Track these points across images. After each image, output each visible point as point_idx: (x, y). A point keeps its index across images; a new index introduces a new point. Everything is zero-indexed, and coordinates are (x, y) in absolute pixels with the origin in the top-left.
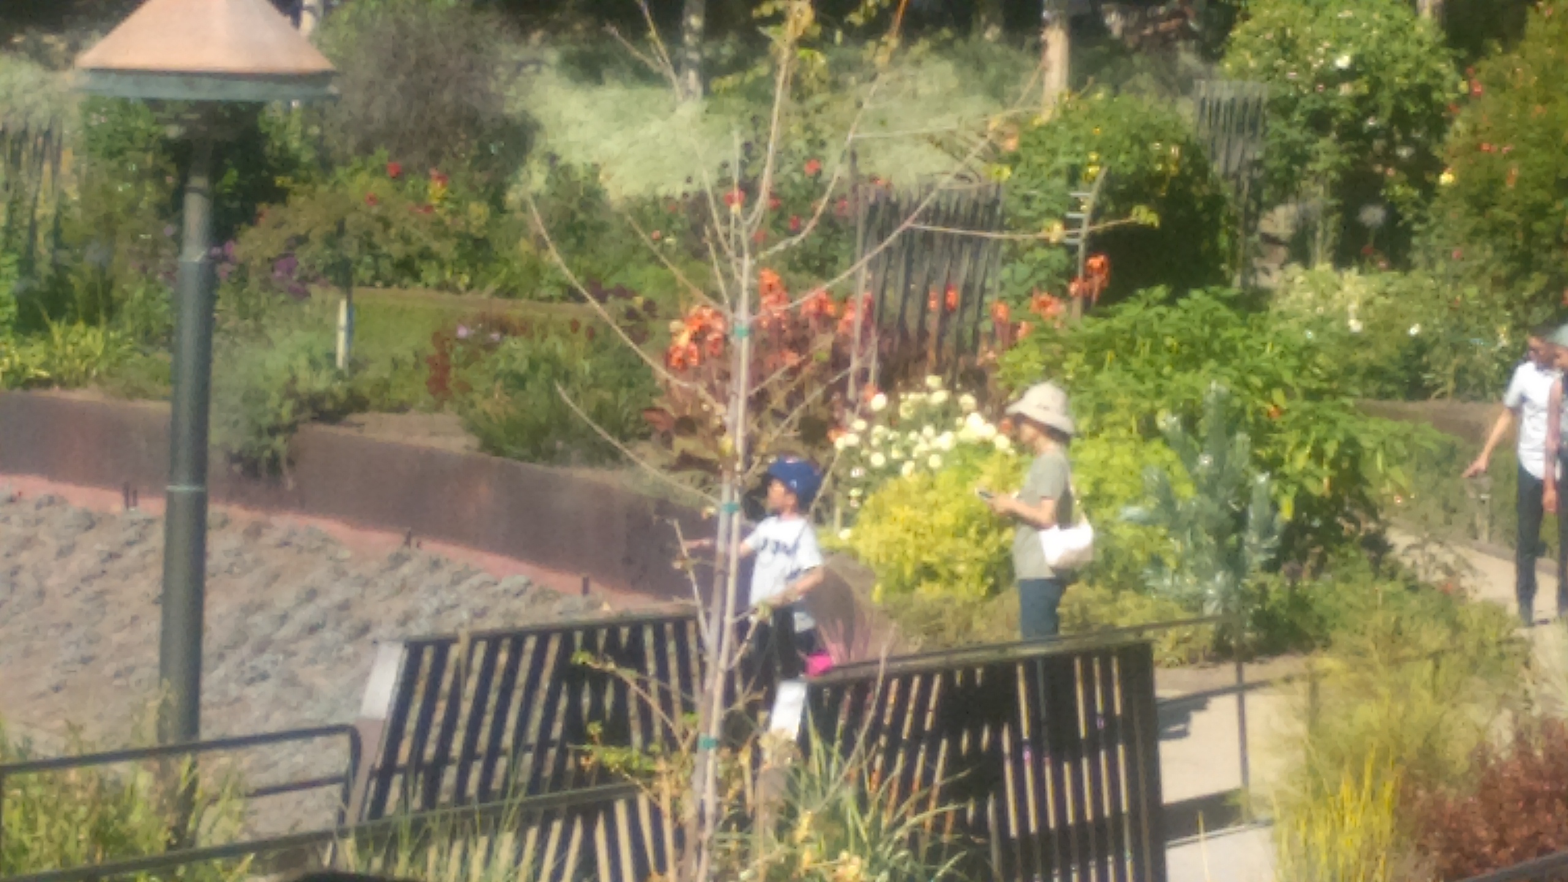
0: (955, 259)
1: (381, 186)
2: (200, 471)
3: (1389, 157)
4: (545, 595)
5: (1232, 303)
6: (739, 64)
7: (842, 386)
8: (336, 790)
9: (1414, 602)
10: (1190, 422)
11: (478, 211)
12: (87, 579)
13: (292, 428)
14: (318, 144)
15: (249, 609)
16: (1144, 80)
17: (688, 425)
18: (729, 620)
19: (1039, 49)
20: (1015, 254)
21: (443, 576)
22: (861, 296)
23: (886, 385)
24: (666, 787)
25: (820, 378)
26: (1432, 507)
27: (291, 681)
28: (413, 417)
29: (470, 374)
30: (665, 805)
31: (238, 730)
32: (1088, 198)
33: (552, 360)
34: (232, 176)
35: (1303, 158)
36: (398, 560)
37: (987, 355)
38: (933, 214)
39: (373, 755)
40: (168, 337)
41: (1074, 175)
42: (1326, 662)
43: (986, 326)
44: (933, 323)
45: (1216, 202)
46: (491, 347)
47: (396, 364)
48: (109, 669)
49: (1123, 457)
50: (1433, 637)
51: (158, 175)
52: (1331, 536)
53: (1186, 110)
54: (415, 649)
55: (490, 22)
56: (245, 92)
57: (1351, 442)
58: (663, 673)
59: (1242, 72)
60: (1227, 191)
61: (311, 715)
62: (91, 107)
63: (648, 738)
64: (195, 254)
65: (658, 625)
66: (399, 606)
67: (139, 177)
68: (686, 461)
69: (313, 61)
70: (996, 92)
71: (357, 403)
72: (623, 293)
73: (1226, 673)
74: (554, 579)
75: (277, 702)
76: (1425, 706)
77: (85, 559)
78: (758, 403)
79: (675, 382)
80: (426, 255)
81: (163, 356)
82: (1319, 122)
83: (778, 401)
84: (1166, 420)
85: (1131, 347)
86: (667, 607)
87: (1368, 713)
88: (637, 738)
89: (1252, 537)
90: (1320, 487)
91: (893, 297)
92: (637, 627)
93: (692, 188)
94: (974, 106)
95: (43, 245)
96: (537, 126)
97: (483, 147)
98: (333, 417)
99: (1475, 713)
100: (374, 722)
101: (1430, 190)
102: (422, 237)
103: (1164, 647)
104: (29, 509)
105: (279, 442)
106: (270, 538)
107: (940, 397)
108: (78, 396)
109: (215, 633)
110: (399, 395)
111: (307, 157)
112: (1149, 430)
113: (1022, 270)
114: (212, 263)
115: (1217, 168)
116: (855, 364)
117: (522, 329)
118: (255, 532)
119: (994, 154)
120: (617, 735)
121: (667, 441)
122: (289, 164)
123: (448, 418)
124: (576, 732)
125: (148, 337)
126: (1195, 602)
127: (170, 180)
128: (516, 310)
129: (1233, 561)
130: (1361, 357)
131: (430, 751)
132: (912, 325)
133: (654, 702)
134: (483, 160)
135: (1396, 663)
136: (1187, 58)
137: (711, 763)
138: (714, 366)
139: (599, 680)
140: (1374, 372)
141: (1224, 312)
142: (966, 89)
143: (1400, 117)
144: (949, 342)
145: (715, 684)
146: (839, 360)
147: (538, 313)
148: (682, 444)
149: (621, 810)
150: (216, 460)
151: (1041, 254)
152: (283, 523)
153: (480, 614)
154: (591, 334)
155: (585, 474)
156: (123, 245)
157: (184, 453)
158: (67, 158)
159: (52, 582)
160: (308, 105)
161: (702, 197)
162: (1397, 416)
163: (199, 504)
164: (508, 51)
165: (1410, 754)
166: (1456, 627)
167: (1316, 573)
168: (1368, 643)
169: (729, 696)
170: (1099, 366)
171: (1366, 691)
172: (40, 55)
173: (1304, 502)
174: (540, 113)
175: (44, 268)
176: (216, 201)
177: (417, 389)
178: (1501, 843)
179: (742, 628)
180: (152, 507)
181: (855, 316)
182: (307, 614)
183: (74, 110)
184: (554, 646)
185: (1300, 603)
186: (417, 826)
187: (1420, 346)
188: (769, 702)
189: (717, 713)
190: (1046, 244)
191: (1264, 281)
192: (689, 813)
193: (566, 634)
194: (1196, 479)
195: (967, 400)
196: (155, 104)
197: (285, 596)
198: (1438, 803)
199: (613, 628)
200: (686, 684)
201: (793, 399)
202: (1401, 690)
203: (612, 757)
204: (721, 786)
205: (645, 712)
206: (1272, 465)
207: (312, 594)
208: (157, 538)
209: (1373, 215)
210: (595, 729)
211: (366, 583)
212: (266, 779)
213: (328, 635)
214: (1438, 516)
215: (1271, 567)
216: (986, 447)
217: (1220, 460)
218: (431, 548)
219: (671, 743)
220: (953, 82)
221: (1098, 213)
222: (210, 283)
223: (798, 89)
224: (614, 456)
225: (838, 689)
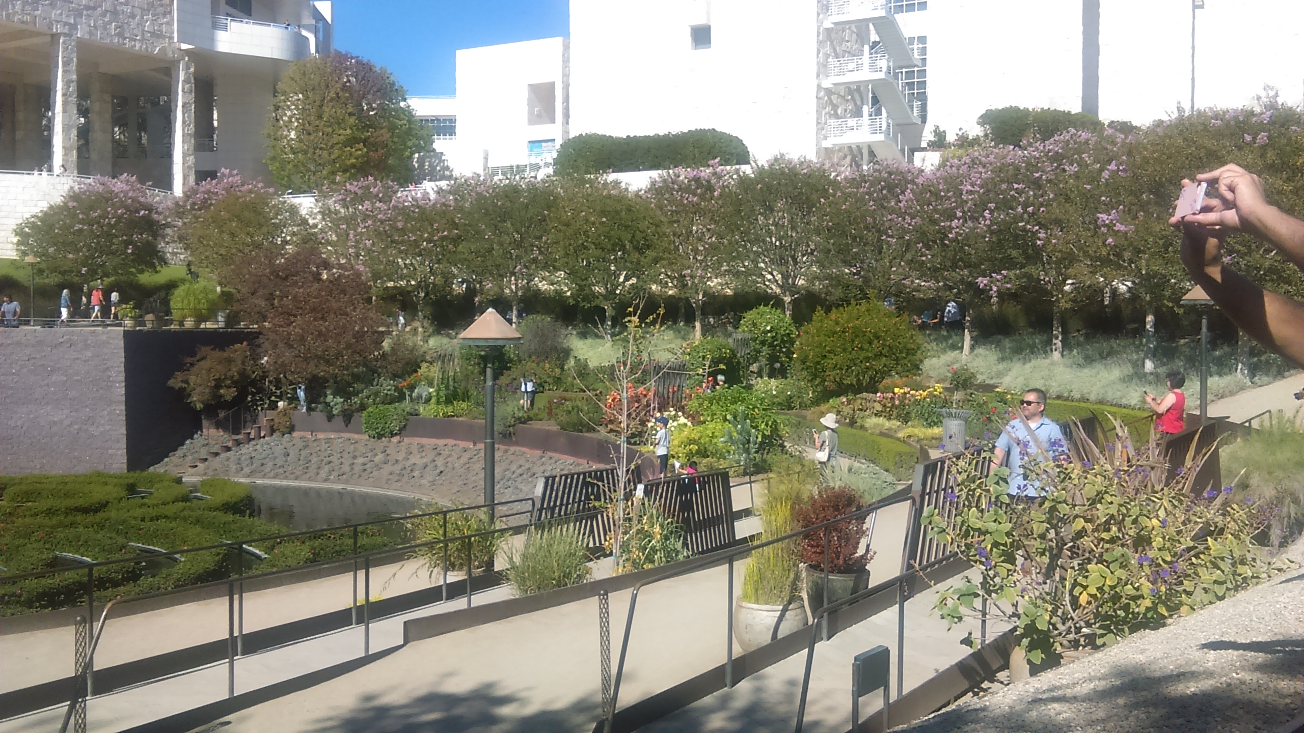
0: (676, 379)
1: (534, 365)
2: (492, 438)
3: (781, 352)
4: (579, 465)
5: (743, 388)
6: (620, 333)
7: (649, 411)
8: (529, 514)
9: (792, 460)
10: (735, 417)
11: (558, 371)
12: (465, 464)
13: (514, 425)
14: (518, 355)
15: (505, 471)
16: (719, 334)
17: (611, 422)
18: (625, 469)
19: (694, 327)
20: (690, 377)
21: (553, 461)
22: (653, 389)
23: (660, 411)
24: (610, 511)
25: (643, 409)
26: (795, 436)
27: (517, 488)
28: (544, 422)
29: (557, 411)
30: (610, 515)
31: (503, 501)
32: (708, 363)
33: (577, 407)
34: (497, 364)
35: (760, 352)
36: (542, 457)
37: (684, 403)
38: (670, 368)
39: (538, 505)
40: (482, 404)
41: (704, 358)
42: (771, 475)
43: (684, 395)
44: (671, 395)
45: (739, 363)
46: (563, 404)
47: (539, 409)
48: (471, 486)
49: (719, 426)
50: (798, 468)
51: (479, 364)
52: (771, 444)
53: (730, 340)
54: (547, 479)
55: (559, 324)
56: (500, 343)
57: (775, 421)
58: (609, 483)
59: (744, 331)
60: (741, 360)
61: (521, 497)
62: (461, 348)
63: (605, 499)
64: (489, 383)
65: (607, 471)
66: (542, 468)
67: (474, 365)
68: (611, 431)
69: (518, 335)
70: (684, 339)
71: (530, 419)
72: (594, 390)
73: (747, 479)
74: (581, 461)
75: (513, 493)
76: (796, 484)
77: (464, 459)
78: (629, 415)
79: (609, 411)
80: (545, 382)
81: (481, 408)
82: (763, 343)
83: (634, 415)
84: (729, 417)
85: (720, 399)
86: (608, 467)
87: (783, 487)
88: (603, 500)
89: (752, 445)
90: (768, 433)
91: (661, 389)
92: (602, 472)
93: (610, 364)
94: (679, 341)
95: (451, 383)
96: (572, 350)
97: (559, 355)
98: (524, 423)
99: (809, 487)
100: (537, 497)
101: (791, 359)
102: (545, 377)
103: (731, 473)
104: (451, 448)
105: (511, 429)
106: (510, 453)
107: (673, 413)
108: (461, 419)
109: (497, 476)
110: (540, 417)
111: (516, 359)
112: (725, 420)
113: (692, 381)
114: (494, 385)
115: (739, 355)
116: (652, 405)
117: (570, 400)
118: (506, 451)
119: (684, 353)
120: (598, 499)
121: (607, 425)
122: (511, 361)
123: (552, 422)
124: (588, 498)
125: (478, 404)
126: (738, 462)
127: (482, 366)
128: (568, 395)
129: (747, 451)
130: (775, 400)
131: (552, 504)
132: (666, 396)
133: (607, 490)
134: (558, 359)
135: (789, 475)
136: (730, 328)
137: (622, 505)
138: (617, 408)
139: (593, 485)
140: (779, 404)
141: (742, 390)
142: (676, 338)
143: (783, 341)
144: (675, 399)
145: (622, 485)
146: (648, 405)
147: (574, 395)
148: (610, 426)
149: (599, 516)
150: (496, 433)
151: (697, 377)
152: (513, 449)
153: (562, 470)
154: (587, 400)
155: (586, 434)
156: (471, 381)
157: (488, 433)
158: (456, 360)
159: (456, 465)
160: (515, 346)
161: (613, 366)
162: (786, 414)
163: (493, 444)
164: (564, 332)
165: (793, 497)
166: (803, 466)
167: (768, 453)
168: (781, 470)
169: (625, 489)
170: (712, 404)
171: (782, 482)
172: (448, 336)
173: (764, 436)
174: (572, 346)
175: (451, 388)
176: (494, 370)
177: (544, 415)
178: (817, 519)
179: (628, 471)
180: (481, 446)
181: (651, 394)
182: (520, 471)
183: (458, 349)
184: (581, 477)
185: (764, 461)
186: (549, 522)
187: (791, 397)
188: (635, 489)
189: (622, 492)
190: (698, 374)
191: (751, 382)
192: (616, 517)
193: (584, 474)
194: (737, 431)
195: (680, 414)
196: (478, 346)
197: (514, 467)
198: (801, 508)
199: (596, 472)
200: (614, 485)
201: (638, 414)
202: (790, 481)
203: (597, 504)
204: (624, 510)
205: (604, 491)
206: (755, 428)
207: (521, 466)
208: (482, 454)
209: (778, 365)
210: (592, 497)
211: (534, 463)
212: (511, 512)
213: (525, 476)
214: (797, 439)
215: (756, 452)
216: (686, 425)
217: (743, 427)
218: (550, 454)
219: (611, 499)
220: (673, 336)
221: (710, 367)
222: (493, 391)
223: (635, 339)
224: (594, 430)
225: (652, 486)
